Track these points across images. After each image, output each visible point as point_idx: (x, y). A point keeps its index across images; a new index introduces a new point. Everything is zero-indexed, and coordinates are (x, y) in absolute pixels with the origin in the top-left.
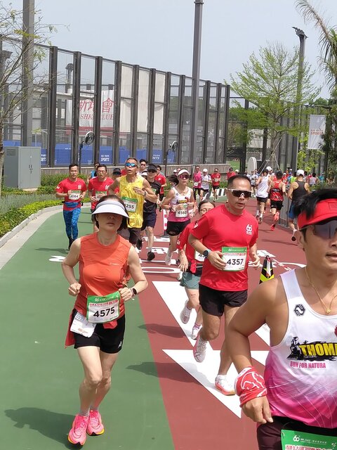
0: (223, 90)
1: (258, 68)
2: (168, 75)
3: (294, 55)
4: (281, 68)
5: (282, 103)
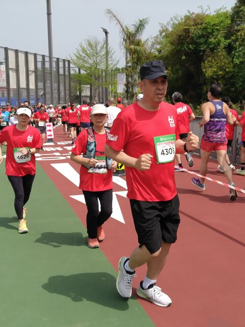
0: (67, 63)
1: (84, 51)
2: (35, 55)
3: (103, 43)
4: (96, 50)
5: (99, 69)
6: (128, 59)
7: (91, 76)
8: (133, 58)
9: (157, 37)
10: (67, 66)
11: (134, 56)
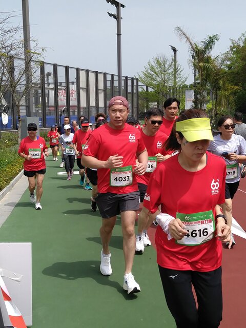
0: (135, 81)
1: (152, 69)
2: (105, 74)
4: (165, 68)
5: (166, 86)
6: (197, 76)
7: (159, 93)
8: (202, 75)
9: (227, 53)
10: (135, 84)
11: (203, 73)
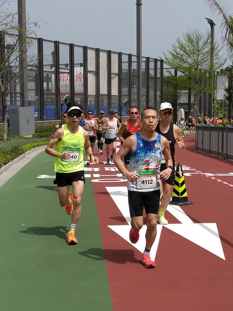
0: (159, 63)
1: (182, 48)
2: (120, 54)
4: (198, 47)
5: (200, 70)
10: (159, 67)
